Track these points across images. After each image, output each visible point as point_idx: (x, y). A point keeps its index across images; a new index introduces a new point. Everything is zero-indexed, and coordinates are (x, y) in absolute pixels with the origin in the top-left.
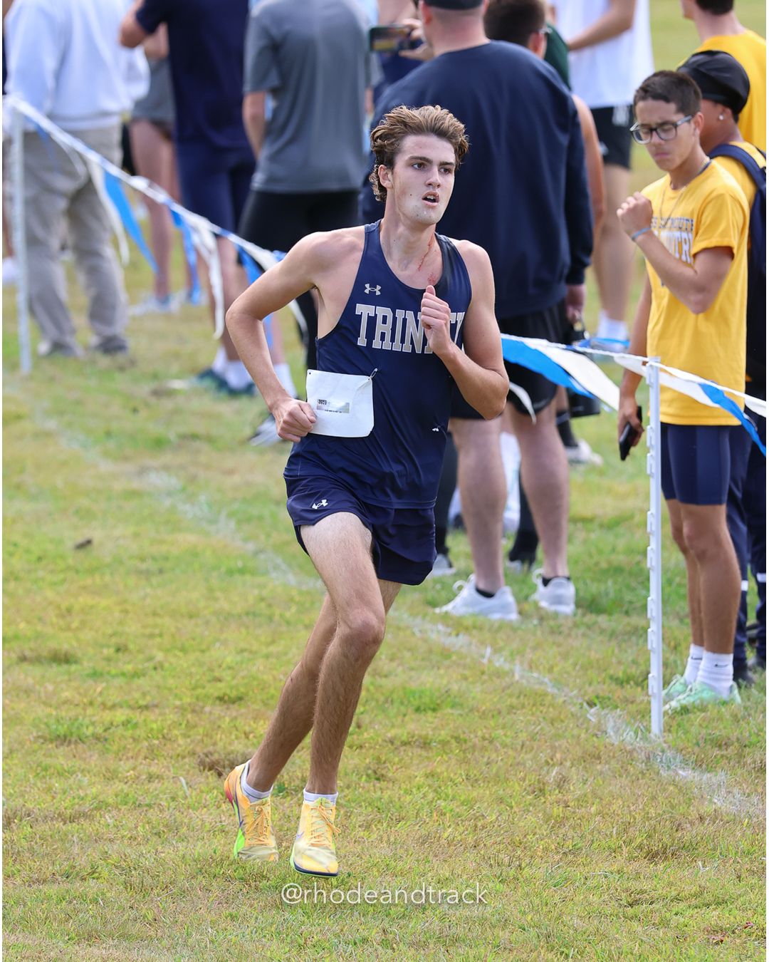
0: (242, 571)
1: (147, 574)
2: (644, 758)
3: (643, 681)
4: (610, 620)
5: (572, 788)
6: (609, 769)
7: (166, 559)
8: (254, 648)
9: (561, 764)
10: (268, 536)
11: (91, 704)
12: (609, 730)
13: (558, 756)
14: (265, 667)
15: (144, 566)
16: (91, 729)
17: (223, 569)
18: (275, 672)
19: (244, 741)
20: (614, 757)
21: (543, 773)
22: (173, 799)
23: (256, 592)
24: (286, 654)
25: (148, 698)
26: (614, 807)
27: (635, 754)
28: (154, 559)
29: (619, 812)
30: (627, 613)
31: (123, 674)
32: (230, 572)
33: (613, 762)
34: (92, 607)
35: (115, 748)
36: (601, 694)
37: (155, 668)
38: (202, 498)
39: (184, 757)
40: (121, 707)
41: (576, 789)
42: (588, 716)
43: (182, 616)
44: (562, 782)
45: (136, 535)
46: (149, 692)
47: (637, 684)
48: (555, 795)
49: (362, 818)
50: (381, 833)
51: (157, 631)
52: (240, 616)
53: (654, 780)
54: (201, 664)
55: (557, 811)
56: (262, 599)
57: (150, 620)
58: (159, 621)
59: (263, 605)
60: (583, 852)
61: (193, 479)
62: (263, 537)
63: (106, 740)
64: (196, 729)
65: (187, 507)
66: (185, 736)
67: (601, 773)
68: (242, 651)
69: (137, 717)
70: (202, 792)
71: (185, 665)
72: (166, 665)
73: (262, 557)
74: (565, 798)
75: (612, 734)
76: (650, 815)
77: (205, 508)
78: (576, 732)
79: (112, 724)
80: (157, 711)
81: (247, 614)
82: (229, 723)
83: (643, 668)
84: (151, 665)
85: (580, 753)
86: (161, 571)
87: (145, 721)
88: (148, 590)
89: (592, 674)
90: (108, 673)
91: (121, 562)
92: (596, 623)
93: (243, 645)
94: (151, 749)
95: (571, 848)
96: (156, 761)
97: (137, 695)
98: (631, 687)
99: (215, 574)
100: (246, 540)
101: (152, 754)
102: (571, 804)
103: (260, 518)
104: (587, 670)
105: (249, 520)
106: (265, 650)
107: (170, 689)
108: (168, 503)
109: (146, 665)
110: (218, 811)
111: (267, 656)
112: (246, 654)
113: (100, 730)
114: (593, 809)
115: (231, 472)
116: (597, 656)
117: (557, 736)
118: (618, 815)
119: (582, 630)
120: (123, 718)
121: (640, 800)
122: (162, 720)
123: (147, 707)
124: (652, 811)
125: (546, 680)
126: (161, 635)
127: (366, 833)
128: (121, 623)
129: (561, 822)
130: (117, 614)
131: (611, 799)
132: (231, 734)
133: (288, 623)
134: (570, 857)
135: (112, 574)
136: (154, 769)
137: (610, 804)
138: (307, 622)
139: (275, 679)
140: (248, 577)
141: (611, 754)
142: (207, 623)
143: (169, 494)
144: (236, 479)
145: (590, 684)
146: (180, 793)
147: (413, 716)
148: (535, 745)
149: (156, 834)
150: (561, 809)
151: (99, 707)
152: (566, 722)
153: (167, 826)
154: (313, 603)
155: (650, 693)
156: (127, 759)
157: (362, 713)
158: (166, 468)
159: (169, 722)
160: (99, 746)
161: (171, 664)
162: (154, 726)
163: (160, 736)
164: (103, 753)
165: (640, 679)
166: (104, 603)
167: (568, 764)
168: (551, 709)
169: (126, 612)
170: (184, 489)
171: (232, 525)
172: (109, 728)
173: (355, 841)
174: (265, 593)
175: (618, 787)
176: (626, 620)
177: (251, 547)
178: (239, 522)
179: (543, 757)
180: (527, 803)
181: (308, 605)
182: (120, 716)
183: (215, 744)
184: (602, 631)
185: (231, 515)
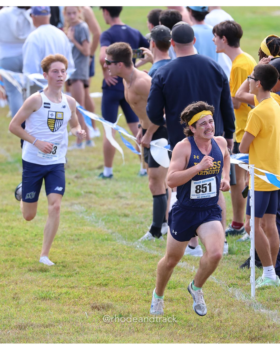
0: (107, 240)
1: (73, 241)
2: (249, 305)
3: (248, 278)
4: (236, 257)
5: (223, 316)
6: (236, 309)
7: (80, 235)
8: (111, 267)
9: (219, 307)
10: (116, 227)
11: (54, 286)
12: (236, 296)
13: (218, 304)
14: (115, 273)
15: (73, 238)
16: (54, 295)
17: (100, 239)
18: (118, 275)
19: (107, 299)
20: (238, 305)
21: (213, 310)
22: (83, 319)
23: (112, 247)
24: (122, 269)
25: (74, 284)
26: (238, 322)
27: (245, 304)
28: (76, 235)
29: (240, 324)
30: (242, 254)
31: (65, 276)
32: (103, 240)
33: (238, 307)
34: (54, 252)
35: (62, 301)
36: (233, 283)
37: (76, 274)
38: (93, 214)
39: (86, 305)
40: (65, 287)
41: (225, 316)
42: (229, 290)
43: (86, 255)
44: (220, 314)
45: (70, 227)
46: (74, 282)
47: (246, 279)
48: (217, 318)
49: (149, 326)
50: (156, 331)
51: (77, 260)
52: (106, 255)
53: (252, 313)
54: (92, 272)
55: (218, 324)
56: (114, 249)
57: (75, 257)
58: (78, 257)
59: (114, 251)
60: (227, 338)
61: (90, 207)
62: (114, 228)
63: (59, 299)
64: (91, 295)
65: (88, 217)
66: (87, 297)
67: (234, 310)
68: (107, 268)
69: (70, 291)
70: (93, 317)
71: (87, 273)
72: (80, 272)
73: (114, 234)
74: (221, 319)
75: (237, 297)
76: (251, 325)
77: (94, 217)
78: (224, 296)
79: (61, 293)
80: (77, 288)
81: (109, 255)
82: (102, 293)
83: (248, 273)
84: (75, 272)
85: (226, 303)
86: (78, 240)
87: (73, 292)
88: (74, 246)
89: (230, 276)
90: (60, 275)
91: (64, 236)
92: (231, 258)
93: (107, 265)
94: (75, 302)
95: (223, 337)
96: (77, 306)
97: (70, 283)
98: (244, 280)
99: (97, 241)
100: (108, 229)
101: (75, 304)
102: (223, 321)
103: (113, 221)
104: (229, 274)
105: (109, 222)
106: (115, 267)
107: (81, 281)
108: (81, 216)
109: (73, 272)
110: (98, 324)
111: (116, 270)
112: (108, 269)
113: (57, 295)
114: (231, 323)
115: (103, 205)
116: (232, 269)
117: (218, 298)
118: (239, 325)
119: (227, 260)
120: (65, 291)
121: (247, 320)
122: (79, 292)
123: (73, 287)
124: (251, 324)
125: (214, 278)
126: (78, 262)
127: (151, 332)
128: (64, 258)
129: (219, 328)
130: (63, 255)
131: (237, 319)
132: (103, 297)
133: (123, 258)
134: (223, 340)
135: (61, 240)
136: (76, 309)
137: (237, 321)
138: (130, 258)
139: (118, 277)
140: (109, 242)
141: (237, 304)
142: (95, 258)
143: (81, 213)
144: (105, 207)
145: (229, 279)
146: (85, 318)
147: (167, 290)
148: (210, 300)
149: (76, 332)
150: (219, 323)
151: (56, 287)
152: (221, 292)
153: (80, 329)
154: (132, 251)
155: (251, 282)
156: (67, 305)
157: (149, 289)
158: (80, 203)
159: (81, 293)
160: (57, 301)
161: (82, 272)
162: (76, 294)
163: (78, 297)
164: (58, 303)
165: (247, 278)
166: (58, 251)
167: (222, 307)
168: (216, 288)
169: (66, 254)
170: (86, 211)
171: (104, 223)
172: (60, 295)
173: (147, 334)
174: (115, 247)
175: (239, 315)
176: (242, 257)
177: (110, 231)
178: (106, 222)
179: (213, 305)
180: (207, 321)
181: (130, 252)
182: (64, 290)
183: (97, 300)
184: (234, 261)
185: (102, 220)
